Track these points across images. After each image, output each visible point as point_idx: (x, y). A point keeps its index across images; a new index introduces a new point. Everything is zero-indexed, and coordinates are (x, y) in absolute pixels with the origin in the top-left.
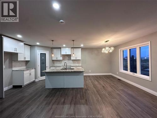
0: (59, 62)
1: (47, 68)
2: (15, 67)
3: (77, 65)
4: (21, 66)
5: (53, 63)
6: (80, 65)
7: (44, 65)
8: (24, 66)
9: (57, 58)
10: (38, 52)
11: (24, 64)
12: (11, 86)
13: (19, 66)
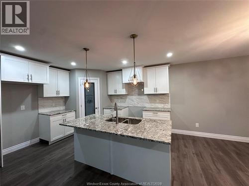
0: (121, 98)
1: (96, 110)
2: (44, 107)
3: (160, 106)
4: (55, 106)
5: (111, 101)
6: (168, 106)
7: (92, 104)
8: (60, 106)
9: (116, 91)
10: (81, 80)
11: (62, 101)
12: (37, 140)
13: (52, 106)
